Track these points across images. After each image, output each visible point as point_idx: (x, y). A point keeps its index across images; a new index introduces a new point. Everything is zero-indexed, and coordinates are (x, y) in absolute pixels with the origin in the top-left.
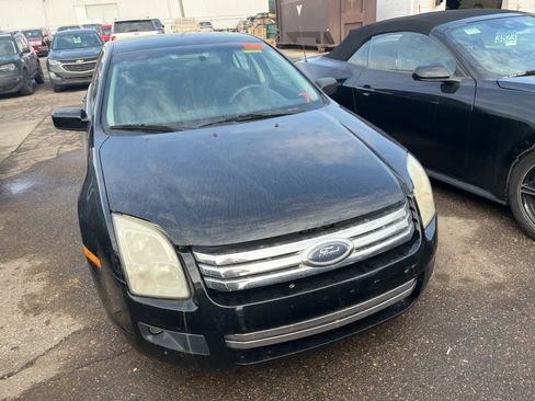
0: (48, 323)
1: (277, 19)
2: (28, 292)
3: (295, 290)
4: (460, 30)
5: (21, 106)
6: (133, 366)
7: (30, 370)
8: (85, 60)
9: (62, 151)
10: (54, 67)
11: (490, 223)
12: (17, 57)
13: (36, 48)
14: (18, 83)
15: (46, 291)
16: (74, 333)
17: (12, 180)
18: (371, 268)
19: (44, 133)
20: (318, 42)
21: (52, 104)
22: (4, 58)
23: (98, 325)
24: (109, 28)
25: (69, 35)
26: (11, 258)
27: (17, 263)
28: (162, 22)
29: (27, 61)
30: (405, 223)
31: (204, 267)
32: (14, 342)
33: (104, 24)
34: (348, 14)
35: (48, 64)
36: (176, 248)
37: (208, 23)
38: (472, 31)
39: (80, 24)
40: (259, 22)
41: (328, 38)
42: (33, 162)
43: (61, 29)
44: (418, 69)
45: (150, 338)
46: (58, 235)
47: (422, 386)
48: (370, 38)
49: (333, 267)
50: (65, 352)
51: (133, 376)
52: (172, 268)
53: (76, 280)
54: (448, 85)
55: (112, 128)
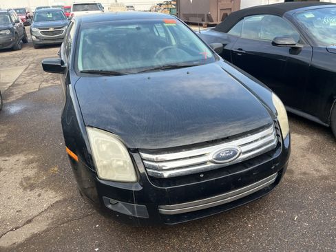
0: (39, 195)
1: (176, 5)
2: (26, 175)
3: (203, 178)
4: (303, 15)
5: (14, 57)
6: (96, 224)
7: (29, 225)
8: (55, 28)
9: (42, 86)
10: (35, 32)
11: (318, 138)
12: (11, 26)
13: (22, 20)
14: (11, 42)
15: (37, 176)
16: (57, 202)
17: (11, 104)
18: (251, 165)
19: (29, 74)
20: (203, 20)
21: (33, 56)
22: (3, 26)
23: (72, 197)
24: (69, 8)
25: (44, 12)
26: (13, 154)
27: (17, 157)
28: (103, 5)
29: (17, 28)
30: (272, 137)
31: (146, 162)
32: (18, 208)
33: (65, 5)
34: (222, 2)
35: (31, 30)
36: (129, 150)
37: (132, 7)
38: (309, 15)
39: (50, 5)
40: (165, 6)
41: (209, 18)
42: (23, 93)
43: (38, 8)
44: (275, 38)
45: (110, 206)
46: (43, 140)
47: (280, 239)
48: (243, 18)
49: (228, 164)
50: (52, 214)
51: (96, 230)
52: (125, 162)
53: (56, 169)
54: (294, 50)
55: (82, 72)
